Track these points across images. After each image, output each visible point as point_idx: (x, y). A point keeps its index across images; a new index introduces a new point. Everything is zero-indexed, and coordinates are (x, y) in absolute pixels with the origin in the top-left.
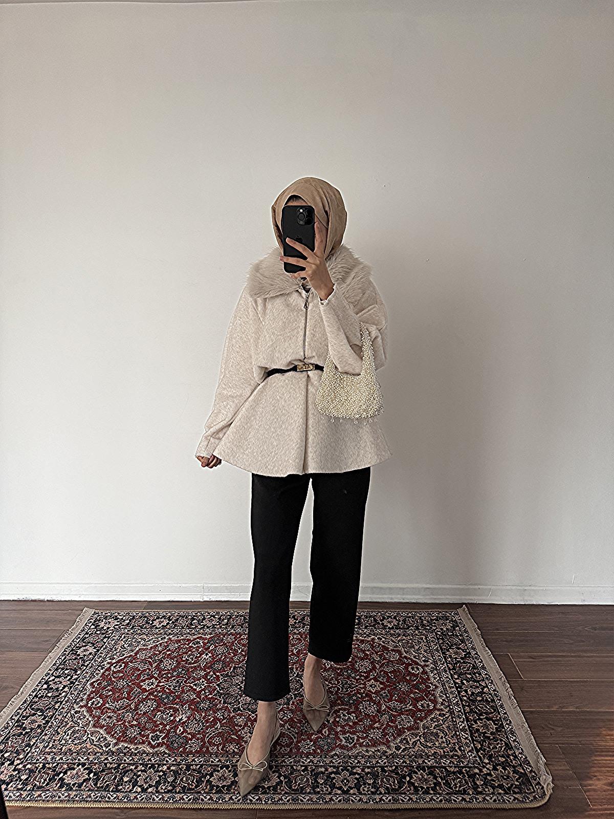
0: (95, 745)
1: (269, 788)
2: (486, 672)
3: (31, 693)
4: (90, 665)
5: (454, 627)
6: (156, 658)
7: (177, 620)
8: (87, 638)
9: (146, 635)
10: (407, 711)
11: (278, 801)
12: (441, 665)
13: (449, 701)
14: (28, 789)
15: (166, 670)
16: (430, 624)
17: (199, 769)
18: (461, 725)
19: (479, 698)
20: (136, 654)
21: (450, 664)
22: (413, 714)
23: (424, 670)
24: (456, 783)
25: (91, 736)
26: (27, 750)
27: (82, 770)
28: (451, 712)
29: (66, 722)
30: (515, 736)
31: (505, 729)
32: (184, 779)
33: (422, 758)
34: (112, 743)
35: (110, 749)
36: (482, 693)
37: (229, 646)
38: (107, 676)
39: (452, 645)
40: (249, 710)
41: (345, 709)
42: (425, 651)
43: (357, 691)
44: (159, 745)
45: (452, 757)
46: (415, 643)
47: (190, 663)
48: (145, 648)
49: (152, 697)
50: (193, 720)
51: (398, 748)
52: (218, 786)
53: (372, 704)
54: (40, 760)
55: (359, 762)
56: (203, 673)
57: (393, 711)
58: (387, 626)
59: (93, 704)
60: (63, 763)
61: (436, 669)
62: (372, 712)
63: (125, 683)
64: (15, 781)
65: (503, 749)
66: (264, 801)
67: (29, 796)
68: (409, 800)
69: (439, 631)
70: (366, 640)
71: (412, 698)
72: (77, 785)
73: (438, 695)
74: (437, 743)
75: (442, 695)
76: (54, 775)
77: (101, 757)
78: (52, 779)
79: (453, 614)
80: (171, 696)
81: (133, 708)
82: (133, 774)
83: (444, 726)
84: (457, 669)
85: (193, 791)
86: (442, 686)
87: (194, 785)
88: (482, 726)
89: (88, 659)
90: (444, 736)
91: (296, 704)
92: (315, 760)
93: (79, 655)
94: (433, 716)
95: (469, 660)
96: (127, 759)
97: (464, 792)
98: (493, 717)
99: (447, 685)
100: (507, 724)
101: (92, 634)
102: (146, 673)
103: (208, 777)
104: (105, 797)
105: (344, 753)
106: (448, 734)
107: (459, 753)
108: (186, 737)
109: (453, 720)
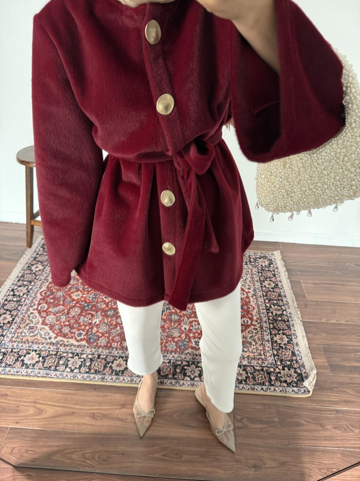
0: (43, 338)
2: (286, 300)
3: (3, 298)
4: (40, 279)
8: (38, 257)
12: (258, 293)
13: (261, 320)
14: (3, 366)
16: (255, 261)
17: (105, 358)
18: (267, 337)
19: (280, 319)
21: (264, 291)
24: (259, 377)
25: (41, 330)
26: (1, 339)
27: (35, 354)
28: (261, 328)
29: (25, 320)
30: (299, 347)
31: (292, 341)
32: (96, 364)
34: (53, 337)
35: (51, 341)
36: (282, 315)
38: (50, 287)
39: (267, 278)
42: (250, 281)
44: (81, 340)
45: (259, 359)
49: (78, 305)
50: (103, 324)
52: (116, 371)
54: (10, 346)
59: (41, 308)
60: (23, 349)
61: (255, 295)
63: (62, 294)
65: (290, 355)
67: (3, 371)
69: (260, 267)
72: (31, 365)
73: (254, 315)
74: (250, 349)
75: (256, 314)
76: (18, 358)
77: (46, 346)
78: (17, 360)
79: (270, 255)
80: (90, 305)
81: (67, 313)
82: (65, 359)
83: (256, 337)
84: (269, 296)
85: (101, 373)
86: (258, 308)
87: (102, 369)
88: (279, 339)
89: (39, 274)
90: (255, 344)
91: (166, 315)
92: (176, 356)
93: (32, 271)
94: (249, 329)
95: (277, 290)
96: (62, 349)
97: (263, 384)
98: (287, 333)
99: (261, 307)
100: (295, 338)
101: (41, 255)
102: (75, 287)
103: (110, 364)
104: (49, 374)
105: (193, 352)
106: (258, 343)
107: (263, 357)
108: (98, 335)
109: (262, 333)
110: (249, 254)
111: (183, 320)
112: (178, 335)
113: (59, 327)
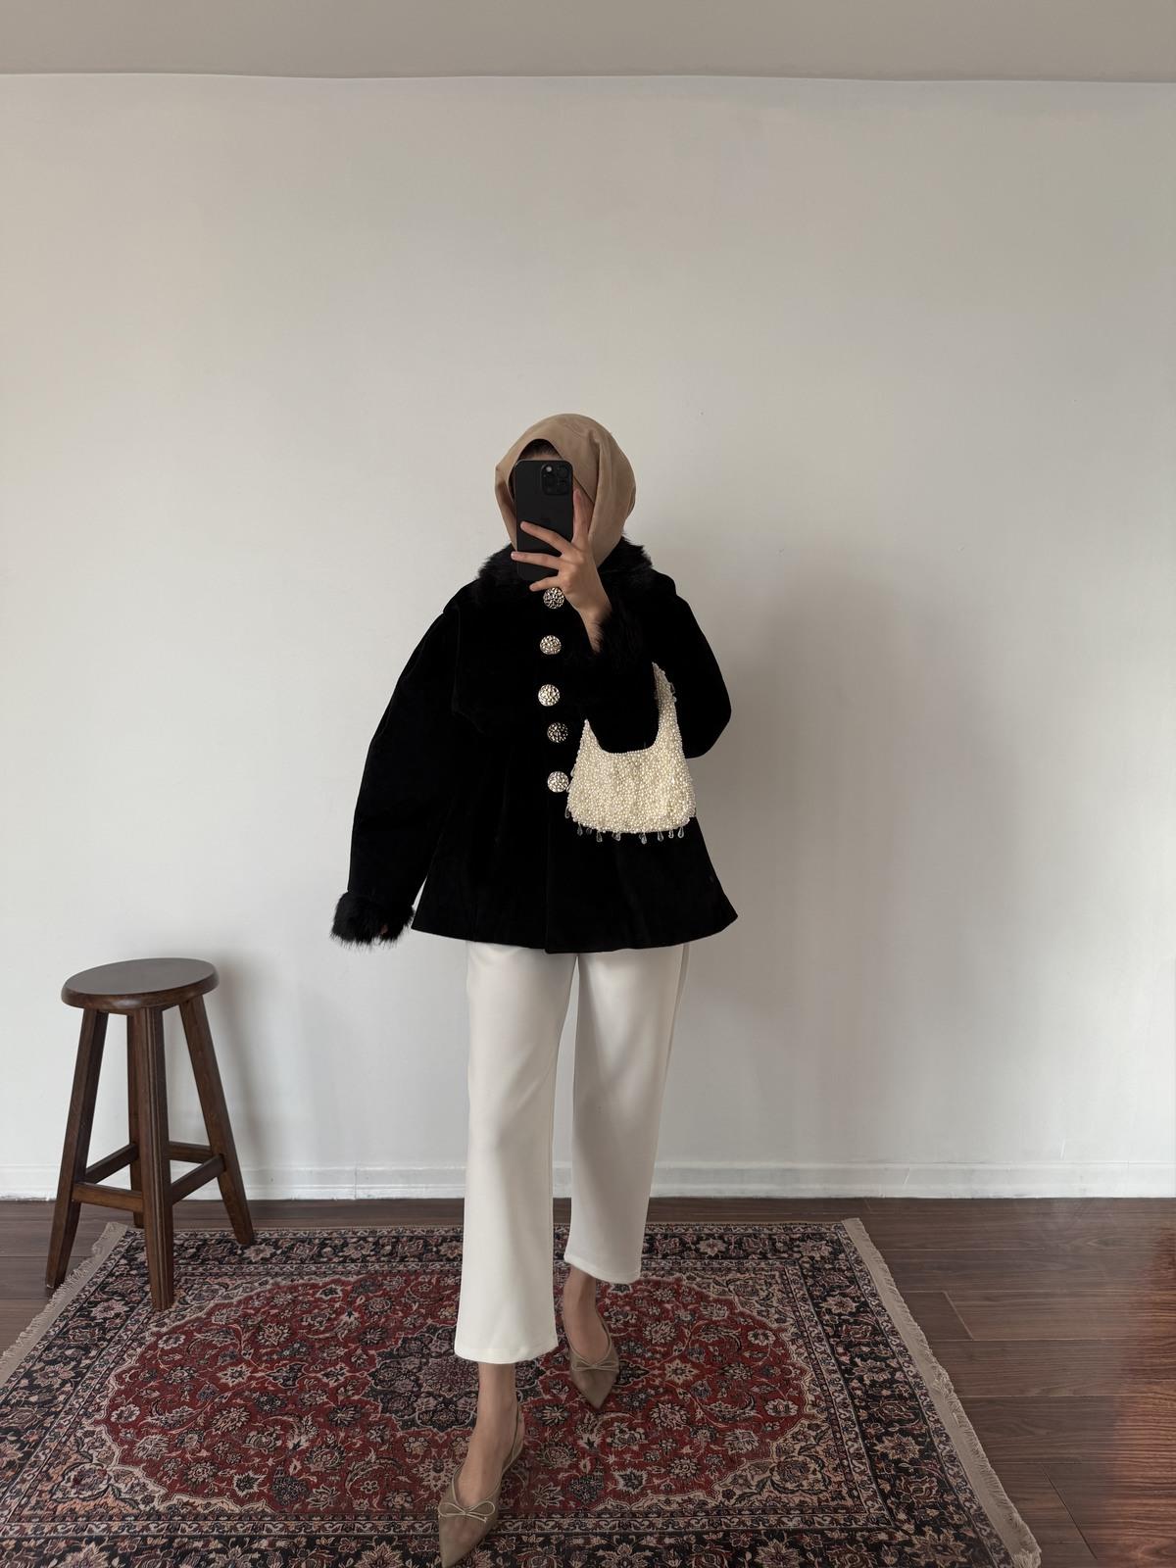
0: (123, 1500)
2: (898, 1341)
4: (116, 1338)
5: (835, 1254)
6: (250, 1323)
7: (291, 1248)
8: (112, 1283)
9: (231, 1276)
10: (746, 1420)
12: (811, 1329)
13: (829, 1399)
15: (268, 1346)
16: (791, 1249)
17: (333, 1544)
18: (853, 1446)
19: (885, 1392)
20: (210, 1314)
21: (827, 1325)
22: (756, 1425)
23: (778, 1338)
24: (845, 1560)
25: (116, 1481)
27: (95, 1551)
28: (832, 1420)
29: (65, 1454)
30: (958, 1466)
31: (936, 1451)
32: (303, 1565)
33: (776, 1513)
34: (157, 1495)
35: (153, 1508)
36: (892, 1381)
37: (395, 1299)
38: (151, 1359)
39: (832, 1289)
40: (433, 1424)
41: (622, 1420)
42: (780, 1301)
43: (648, 1382)
44: (252, 1498)
45: (835, 1511)
46: (760, 1285)
47: (317, 1332)
48: (226, 1301)
49: (238, 1401)
50: (320, 1448)
51: (728, 1495)
53: (677, 1408)
54: (11, 1533)
55: (652, 1525)
56: (341, 1352)
57: (717, 1421)
58: (706, 1253)
59: (120, 1416)
60: (57, 1538)
61: (802, 1337)
62: (678, 1425)
63: (186, 1374)
65: (934, 1492)
69: (807, 1262)
70: (664, 1283)
71: (756, 1394)
73: (806, 1388)
74: (805, 1483)
75: (814, 1387)
77: (135, 1523)
79: (832, 1229)
80: (279, 1399)
81: (202, 1424)
82: (199, 1558)
83: (818, 1448)
84: (843, 1335)
86: (814, 1369)
88: (893, 1448)
89: (113, 1326)
90: (818, 1469)
92: (566, 1522)
93: (95, 1318)
94: (796, 1429)
95: (866, 1318)
96: (188, 1528)
98: (913, 1429)
99: (823, 1367)
100: (941, 1442)
101: (121, 1275)
102: (228, 1352)
103: (351, 1560)
105: (622, 1508)
106: (827, 1464)
107: (849, 1502)
108: (308, 1481)
109: (835, 1436)
110: (768, 1232)
111: (582, 1421)
112: (569, 1462)
113: (178, 1465)
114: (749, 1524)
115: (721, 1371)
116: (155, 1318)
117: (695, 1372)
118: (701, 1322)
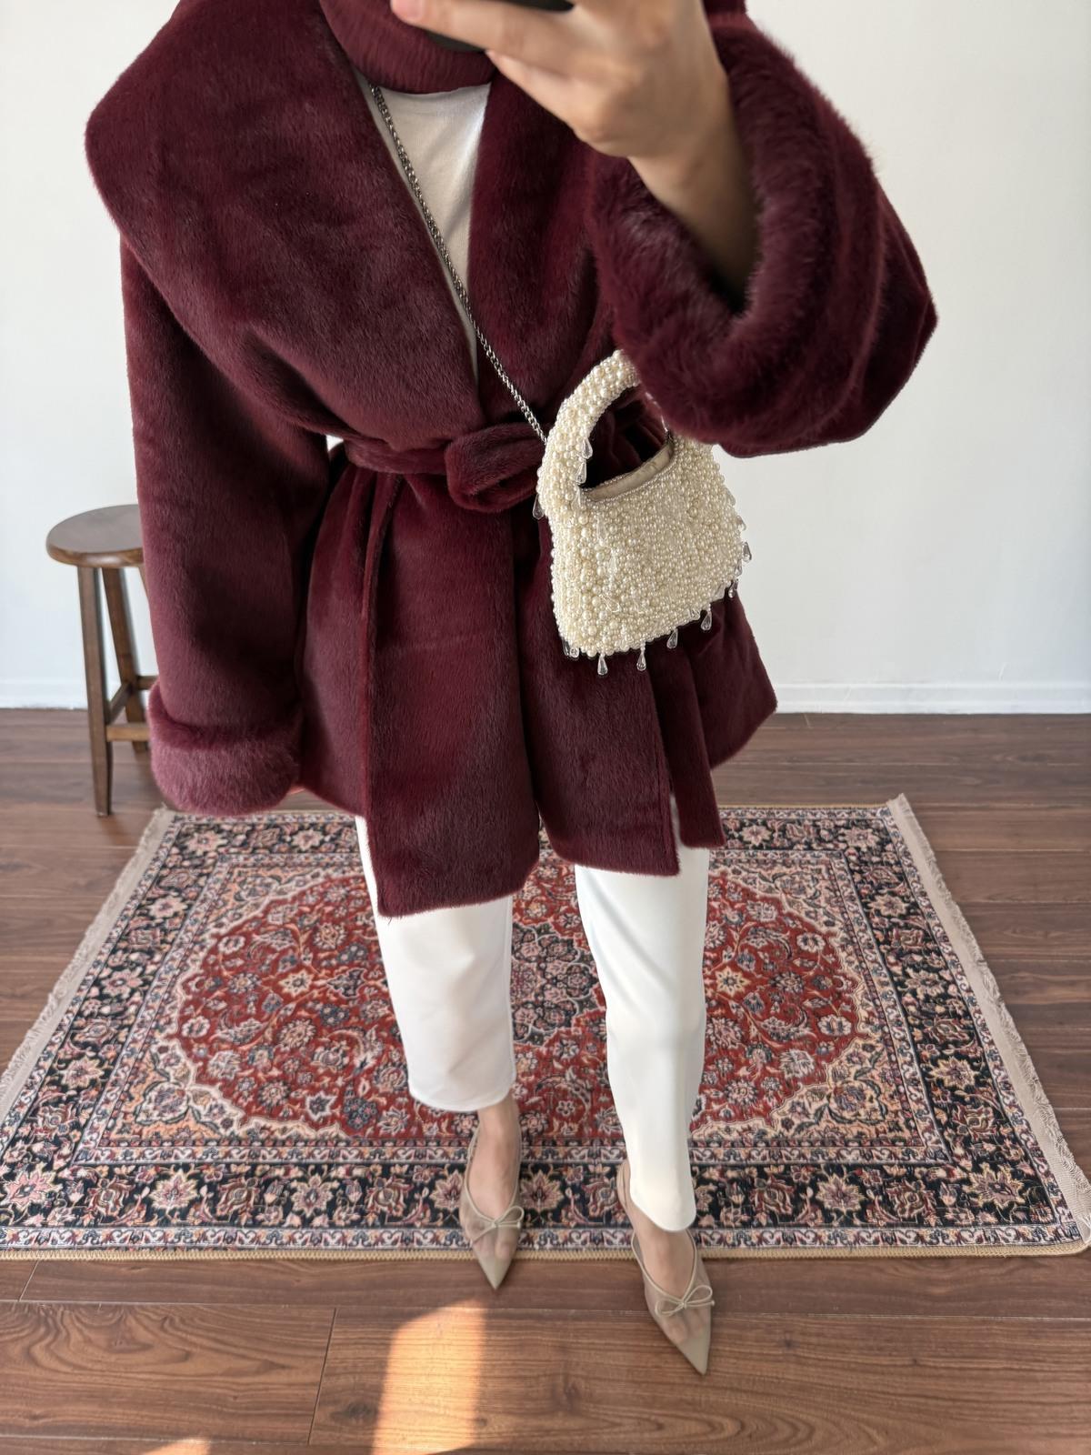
0: (204, 1123)
1: (545, 1213)
2: (950, 949)
3: (71, 1008)
4: (178, 941)
5: (883, 843)
6: (306, 922)
7: (339, 834)
8: (166, 876)
9: (282, 867)
10: (800, 1039)
11: (565, 1242)
12: (861, 934)
13: (882, 1017)
14: (85, 1223)
15: (325, 951)
16: (834, 837)
17: (407, 1172)
18: (908, 1070)
19: (940, 1009)
20: (266, 912)
21: (877, 929)
22: (811, 1045)
23: (827, 944)
24: (904, 1199)
25: (195, 1102)
26: (75, 1136)
27: (184, 1178)
28: (887, 1041)
29: (144, 1072)
30: (1013, 1094)
31: (990, 1076)
32: (381, 1196)
33: (834, 1145)
34: (235, 1118)
35: (232, 1133)
36: (945, 996)
38: (214, 965)
39: (880, 887)
42: (828, 901)
44: (326, 1121)
45: (893, 1143)
46: (807, 881)
49: (303, 1013)
50: (386, 1066)
51: (787, 1124)
52: (446, 1212)
53: (731, 1024)
54: (102, 1158)
55: (713, 1156)
57: (771, 1039)
58: (750, 843)
59: (191, 1030)
60: (146, 1165)
61: (852, 943)
62: (733, 1043)
63: (249, 982)
64: (60, 1206)
65: (990, 1123)
66: (539, 1244)
67: (90, 1239)
68: (814, 1241)
69: (854, 854)
71: (809, 1009)
72: (177, 1213)
73: (858, 1003)
74: (862, 1112)
75: (866, 1001)
76: (132, 1193)
77: (217, 1149)
78: (129, 1201)
79: (878, 815)
80: (342, 1011)
81: (270, 1039)
82: (282, 1187)
83: (874, 1073)
84: (894, 941)
85: (399, 1223)
86: (866, 980)
87: (401, 1209)
88: (948, 1073)
89: (173, 927)
90: (875, 1096)
91: (582, 1023)
93: (153, 918)
94: (850, 1050)
95: (916, 921)
96: (268, 1154)
97: (920, 1221)
98: (968, 1052)
99: (875, 977)
100: (996, 1067)
101: (175, 867)
102: (288, 957)
103: (426, 1191)
104: (233, 1240)
106: (883, 1091)
107: (907, 1134)
108: (377, 1103)
109: (890, 1059)
110: (811, 817)
113: (252, 1085)
114: (809, 1156)
115: (773, 982)
116: (212, 918)
117: (747, 982)
118: (750, 924)
